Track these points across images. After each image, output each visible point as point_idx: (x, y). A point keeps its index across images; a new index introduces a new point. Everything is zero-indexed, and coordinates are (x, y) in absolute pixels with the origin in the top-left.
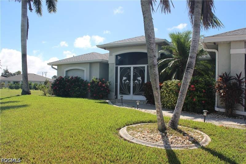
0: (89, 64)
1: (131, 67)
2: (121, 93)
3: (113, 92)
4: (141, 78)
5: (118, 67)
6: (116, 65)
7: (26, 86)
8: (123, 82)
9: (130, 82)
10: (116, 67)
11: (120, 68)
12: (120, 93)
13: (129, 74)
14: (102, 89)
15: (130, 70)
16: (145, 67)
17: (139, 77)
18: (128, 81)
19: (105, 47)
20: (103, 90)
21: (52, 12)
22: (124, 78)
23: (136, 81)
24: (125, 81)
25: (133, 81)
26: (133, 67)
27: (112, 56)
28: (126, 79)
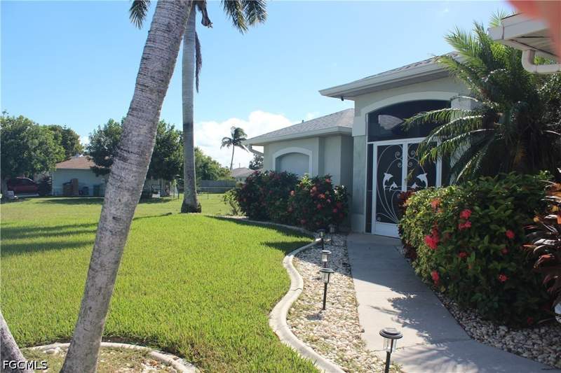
0: (317, 140)
1: (402, 145)
2: (379, 219)
3: (362, 214)
4: (427, 176)
5: (372, 144)
6: (368, 141)
7: (189, 193)
8: (384, 186)
9: (400, 188)
10: (369, 145)
11: (379, 147)
12: (377, 217)
13: (399, 164)
14: (319, 206)
15: (401, 153)
17: (423, 173)
18: (394, 185)
19: (341, 94)
20: (322, 208)
21: (257, 20)
22: (388, 177)
24: (389, 183)
25: (408, 185)
26: (409, 144)
27: (360, 115)
28: (391, 179)
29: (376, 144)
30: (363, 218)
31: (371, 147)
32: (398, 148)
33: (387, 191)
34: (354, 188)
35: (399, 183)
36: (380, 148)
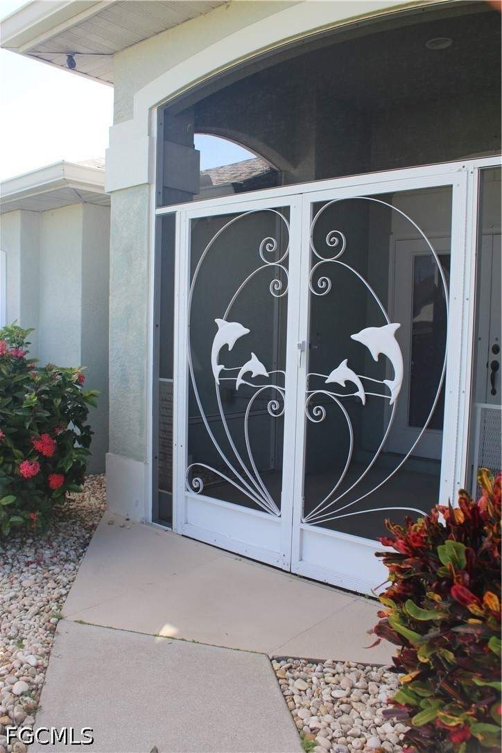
1: (286, 210)
5: (173, 216)
6: (158, 206)
8: (217, 369)
9: (281, 380)
10: (161, 218)
11: (195, 223)
12: (193, 473)
13: (276, 285)
15: (284, 241)
16: (448, 189)
17: (381, 323)
18: (255, 366)
22: (229, 332)
23: (342, 374)
24: (233, 357)
25: (311, 368)
26: (316, 206)
27: (131, 116)
28: (240, 341)
29: (186, 213)
30: (144, 472)
31: (166, 225)
32: (274, 221)
33: (228, 388)
34: (114, 369)
35: (275, 360)
36: (201, 227)
